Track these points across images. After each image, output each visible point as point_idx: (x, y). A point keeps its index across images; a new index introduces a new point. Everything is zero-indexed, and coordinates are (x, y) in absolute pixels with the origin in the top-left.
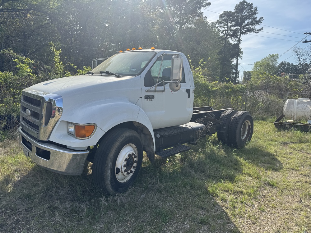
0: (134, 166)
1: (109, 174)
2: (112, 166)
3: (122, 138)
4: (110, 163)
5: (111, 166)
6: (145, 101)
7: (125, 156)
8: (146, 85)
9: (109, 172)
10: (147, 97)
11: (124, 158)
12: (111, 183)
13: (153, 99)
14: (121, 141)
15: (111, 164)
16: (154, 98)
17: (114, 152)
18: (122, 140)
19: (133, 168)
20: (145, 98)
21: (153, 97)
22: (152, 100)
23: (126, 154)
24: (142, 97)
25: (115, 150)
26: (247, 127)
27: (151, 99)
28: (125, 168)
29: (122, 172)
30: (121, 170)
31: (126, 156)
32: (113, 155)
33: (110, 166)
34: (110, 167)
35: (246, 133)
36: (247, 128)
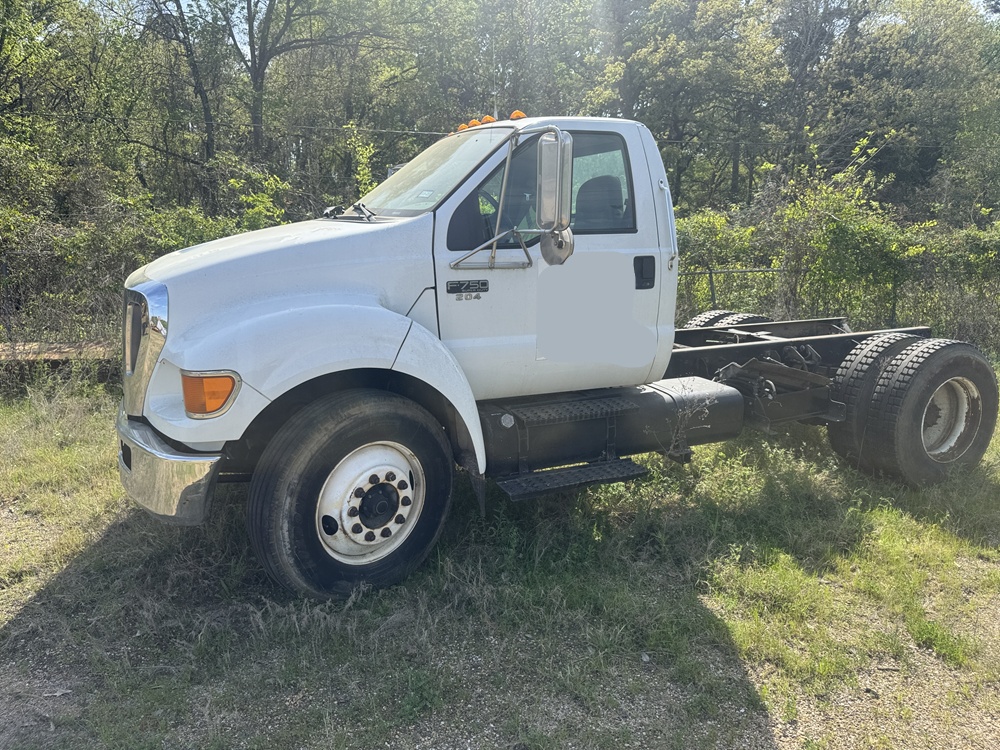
0: (401, 516)
1: (286, 534)
2: (297, 510)
3: (341, 422)
4: (289, 499)
5: (293, 509)
6: (448, 300)
7: (356, 479)
8: (452, 246)
9: (286, 526)
10: (455, 288)
11: (350, 486)
12: (298, 563)
13: (481, 294)
14: (334, 431)
15: (291, 504)
16: (486, 290)
17: (303, 466)
18: (338, 428)
19: (397, 522)
20: (448, 292)
21: (483, 286)
22: (478, 297)
23: (362, 473)
24: (435, 288)
25: (307, 460)
26: (966, 406)
27: (474, 294)
28: (357, 520)
29: (345, 532)
30: (339, 523)
31: (358, 481)
32: (300, 476)
33: (287, 507)
34: (290, 512)
35: (961, 428)
36: (965, 408)
